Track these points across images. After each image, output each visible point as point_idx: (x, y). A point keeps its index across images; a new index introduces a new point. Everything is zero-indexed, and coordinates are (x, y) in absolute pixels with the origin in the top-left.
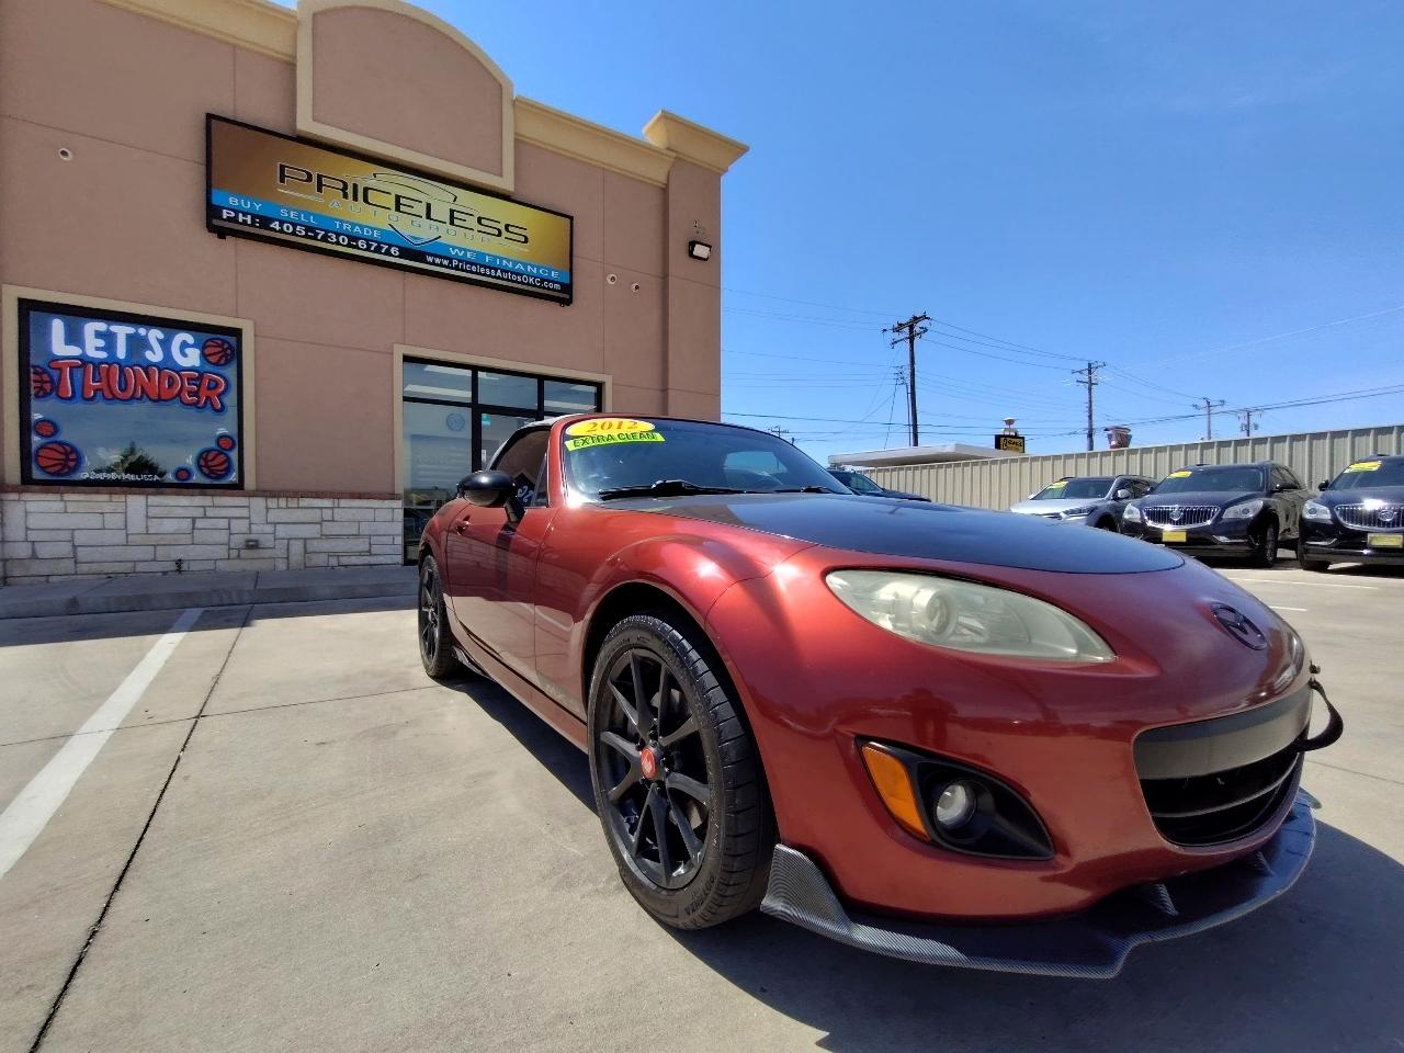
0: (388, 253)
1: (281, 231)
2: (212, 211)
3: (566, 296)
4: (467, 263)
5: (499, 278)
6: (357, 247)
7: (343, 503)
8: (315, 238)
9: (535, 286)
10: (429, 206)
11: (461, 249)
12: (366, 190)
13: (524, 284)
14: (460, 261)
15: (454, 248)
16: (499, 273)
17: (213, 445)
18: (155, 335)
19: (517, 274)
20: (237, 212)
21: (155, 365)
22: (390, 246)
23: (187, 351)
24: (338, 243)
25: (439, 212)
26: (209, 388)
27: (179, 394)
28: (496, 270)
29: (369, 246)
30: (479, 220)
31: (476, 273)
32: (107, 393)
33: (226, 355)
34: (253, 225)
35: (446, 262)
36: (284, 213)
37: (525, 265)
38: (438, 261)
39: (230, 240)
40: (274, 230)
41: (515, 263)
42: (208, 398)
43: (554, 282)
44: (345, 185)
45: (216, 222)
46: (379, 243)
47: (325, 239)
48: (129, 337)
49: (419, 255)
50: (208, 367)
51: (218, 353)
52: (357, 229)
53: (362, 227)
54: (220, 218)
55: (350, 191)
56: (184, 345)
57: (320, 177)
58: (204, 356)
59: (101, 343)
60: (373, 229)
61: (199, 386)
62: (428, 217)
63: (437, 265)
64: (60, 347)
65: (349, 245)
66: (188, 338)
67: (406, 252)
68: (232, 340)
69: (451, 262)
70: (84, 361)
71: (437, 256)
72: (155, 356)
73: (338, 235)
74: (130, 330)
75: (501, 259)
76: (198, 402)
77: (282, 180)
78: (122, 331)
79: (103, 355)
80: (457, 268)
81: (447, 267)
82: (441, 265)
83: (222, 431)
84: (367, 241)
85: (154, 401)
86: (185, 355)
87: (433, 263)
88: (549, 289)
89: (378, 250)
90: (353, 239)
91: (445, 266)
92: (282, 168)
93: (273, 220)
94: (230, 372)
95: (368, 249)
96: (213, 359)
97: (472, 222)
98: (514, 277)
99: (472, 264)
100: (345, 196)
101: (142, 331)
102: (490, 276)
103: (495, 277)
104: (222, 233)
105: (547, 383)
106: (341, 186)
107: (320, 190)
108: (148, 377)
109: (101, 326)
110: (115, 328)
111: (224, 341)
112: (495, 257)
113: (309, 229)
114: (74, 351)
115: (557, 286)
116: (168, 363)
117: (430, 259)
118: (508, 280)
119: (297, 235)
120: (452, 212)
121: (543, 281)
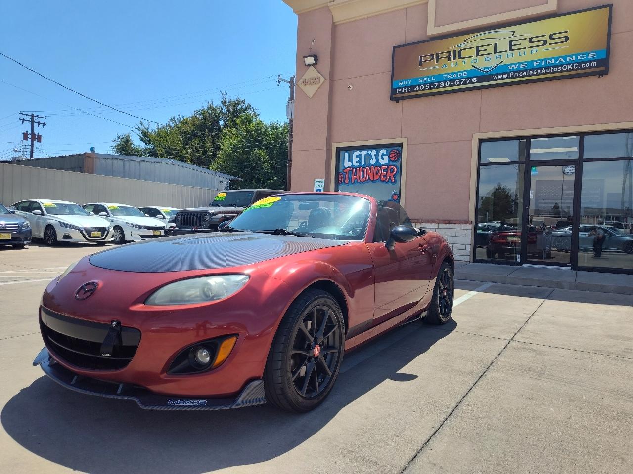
0: (471, 82)
1: (419, 90)
2: (393, 91)
3: (604, 68)
4: (520, 71)
5: (543, 73)
6: (454, 85)
7: (441, 225)
8: (434, 88)
9: (573, 70)
10: (496, 45)
11: (515, 64)
12: (460, 52)
13: (565, 71)
14: (514, 72)
15: (511, 65)
16: (544, 70)
17: (390, 198)
18: (374, 152)
19: (557, 67)
20: (401, 88)
21: (373, 165)
22: (472, 78)
23: (384, 157)
24: (445, 87)
25: (503, 46)
26: (390, 173)
27: (380, 177)
28: (541, 69)
29: (460, 82)
30: (530, 41)
31: (527, 76)
32: (359, 181)
33: (397, 156)
34: (408, 92)
35: (505, 76)
36: (421, 81)
37: (565, 58)
38: (500, 77)
39: (401, 102)
40: (416, 91)
41: (556, 59)
42: (390, 177)
43: (590, 62)
44: (450, 53)
45: (394, 96)
46: (465, 78)
47: (438, 87)
48: (366, 155)
49: (489, 78)
50: (391, 163)
51: (394, 156)
52: (455, 75)
53: (456, 73)
54: (396, 94)
55: (452, 57)
56: (383, 155)
57: (437, 55)
58: (389, 158)
59: (357, 159)
60: (462, 72)
61: (387, 172)
62: (496, 52)
63: (500, 79)
64: (347, 164)
65: (450, 86)
66: (384, 151)
67: (480, 79)
68: (400, 148)
69: (509, 75)
70: (353, 167)
71: (500, 74)
72: (373, 162)
73: (444, 82)
74: (366, 152)
75: (545, 60)
76: (386, 180)
77: (421, 65)
78: (364, 153)
79: (358, 164)
80: (513, 77)
81: (507, 78)
82: (503, 79)
83: (394, 192)
84: (460, 80)
85: (372, 181)
86: (383, 159)
87: (498, 79)
88: (586, 68)
89: (465, 83)
90: (452, 81)
91: (505, 79)
92: (421, 58)
93: (416, 86)
94: (398, 164)
95: (460, 84)
96: (392, 159)
97: (525, 43)
98: (555, 69)
99: (523, 71)
100: (449, 59)
101: (370, 152)
102: (537, 74)
103: (541, 74)
104: (397, 100)
105: (586, 138)
106: (447, 55)
107: (437, 62)
108: (370, 170)
109: (357, 153)
110: (362, 153)
111: (397, 150)
112: (540, 61)
113: (432, 84)
114: (350, 164)
115: (593, 64)
116: (377, 163)
117: (495, 77)
118: (550, 73)
119: (427, 90)
120: (511, 42)
121: (580, 63)
